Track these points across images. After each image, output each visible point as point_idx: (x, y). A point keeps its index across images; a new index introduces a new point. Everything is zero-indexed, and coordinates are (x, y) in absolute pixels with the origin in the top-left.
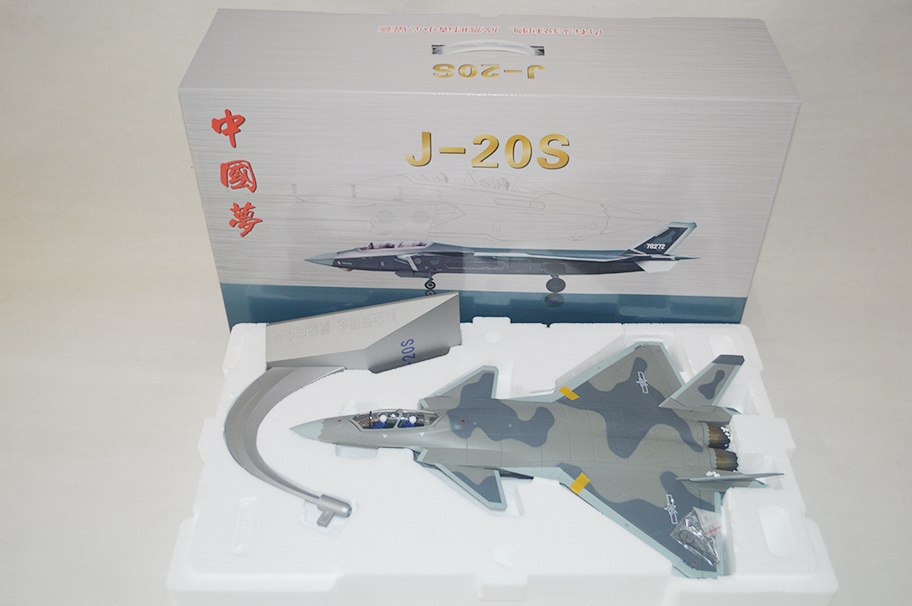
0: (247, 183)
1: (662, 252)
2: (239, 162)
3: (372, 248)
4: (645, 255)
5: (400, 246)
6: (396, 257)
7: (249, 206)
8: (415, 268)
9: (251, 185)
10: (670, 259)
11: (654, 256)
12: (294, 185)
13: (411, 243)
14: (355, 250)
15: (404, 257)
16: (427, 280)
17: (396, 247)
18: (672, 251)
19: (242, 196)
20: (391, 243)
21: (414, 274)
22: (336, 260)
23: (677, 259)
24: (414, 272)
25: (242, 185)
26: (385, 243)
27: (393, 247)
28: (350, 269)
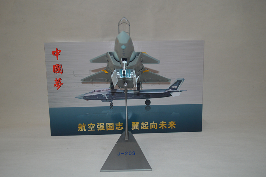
0: (60, 71)
1: (176, 89)
2: (59, 64)
3: (95, 92)
4: (172, 90)
5: (103, 90)
6: (101, 95)
7: (60, 79)
8: (107, 99)
9: (61, 72)
10: (179, 92)
11: (174, 91)
12: (73, 71)
13: (106, 89)
14: (90, 93)
15: (104, 94)
16: (110, 103)
17: (102, 91)
18: (179, 89)
19: (58, 75)
20: (100, 89)
21: (107, 101)
22: (84, 97)
23: (181, 91)
24: (107, 100)
25: (59, 72)
26: (98, 90)
27: (101, 91)
28: (88, 100)
